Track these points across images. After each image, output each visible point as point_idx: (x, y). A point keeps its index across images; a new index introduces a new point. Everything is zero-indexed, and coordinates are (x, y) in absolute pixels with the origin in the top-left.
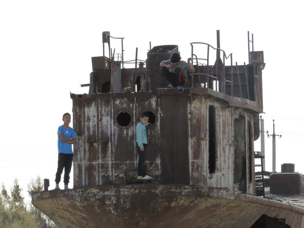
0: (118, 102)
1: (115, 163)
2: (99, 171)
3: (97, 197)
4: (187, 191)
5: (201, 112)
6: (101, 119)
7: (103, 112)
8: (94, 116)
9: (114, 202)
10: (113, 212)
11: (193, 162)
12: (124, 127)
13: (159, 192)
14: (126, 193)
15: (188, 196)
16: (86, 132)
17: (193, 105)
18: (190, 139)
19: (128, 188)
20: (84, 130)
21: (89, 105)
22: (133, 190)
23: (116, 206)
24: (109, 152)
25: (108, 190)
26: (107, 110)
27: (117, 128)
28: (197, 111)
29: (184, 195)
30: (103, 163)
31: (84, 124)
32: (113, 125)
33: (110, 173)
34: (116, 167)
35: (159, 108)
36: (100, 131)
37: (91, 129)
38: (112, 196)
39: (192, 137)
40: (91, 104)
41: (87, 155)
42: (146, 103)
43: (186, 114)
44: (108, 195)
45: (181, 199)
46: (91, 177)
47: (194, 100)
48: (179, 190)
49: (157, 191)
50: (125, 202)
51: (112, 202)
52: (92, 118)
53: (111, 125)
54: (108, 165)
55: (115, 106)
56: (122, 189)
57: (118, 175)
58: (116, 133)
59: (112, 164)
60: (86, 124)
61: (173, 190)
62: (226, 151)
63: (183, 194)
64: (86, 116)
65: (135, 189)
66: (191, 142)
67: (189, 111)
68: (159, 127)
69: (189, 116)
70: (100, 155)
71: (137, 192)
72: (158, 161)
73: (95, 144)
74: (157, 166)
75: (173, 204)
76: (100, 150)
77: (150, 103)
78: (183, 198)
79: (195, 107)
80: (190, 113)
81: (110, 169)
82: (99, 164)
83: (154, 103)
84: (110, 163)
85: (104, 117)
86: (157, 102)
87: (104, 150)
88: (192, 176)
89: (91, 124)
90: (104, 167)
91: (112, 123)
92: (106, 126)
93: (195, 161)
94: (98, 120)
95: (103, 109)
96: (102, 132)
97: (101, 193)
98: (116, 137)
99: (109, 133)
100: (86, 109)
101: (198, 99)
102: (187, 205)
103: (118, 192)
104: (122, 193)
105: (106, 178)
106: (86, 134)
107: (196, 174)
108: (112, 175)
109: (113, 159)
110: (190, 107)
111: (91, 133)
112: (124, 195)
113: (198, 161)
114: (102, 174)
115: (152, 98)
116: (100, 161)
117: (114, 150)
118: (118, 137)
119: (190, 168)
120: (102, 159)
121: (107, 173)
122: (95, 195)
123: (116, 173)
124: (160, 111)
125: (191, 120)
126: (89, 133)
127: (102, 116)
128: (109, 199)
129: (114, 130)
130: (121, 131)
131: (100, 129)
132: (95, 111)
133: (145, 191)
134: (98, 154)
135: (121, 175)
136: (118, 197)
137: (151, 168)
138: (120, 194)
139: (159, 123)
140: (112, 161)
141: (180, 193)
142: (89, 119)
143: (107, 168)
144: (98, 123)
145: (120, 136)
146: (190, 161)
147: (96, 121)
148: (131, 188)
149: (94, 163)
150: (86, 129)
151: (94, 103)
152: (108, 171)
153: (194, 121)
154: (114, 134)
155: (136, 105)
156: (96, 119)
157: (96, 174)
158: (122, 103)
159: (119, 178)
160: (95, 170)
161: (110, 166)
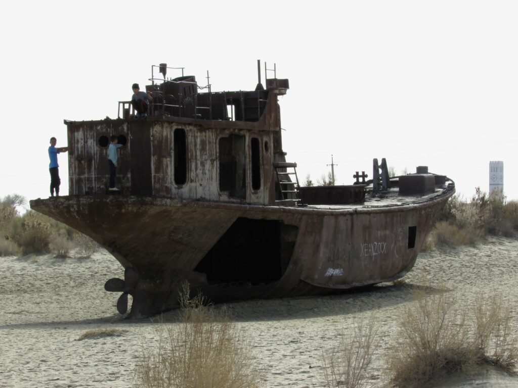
0: (99, 128)
1: (97, 177)
2: (85, 183)
3: (64, 205)
4: (132, 200)
5: (162, 135)
6: (87, 142)
7: (88, 136)
8: (82, 139)
9: (76, 209)
10: (77, 217)
11: (155, 176)
12: (104, 148)
13: (110, 201)
14: (84, 202)
15: (134, 204)
16: (76, 152)
17: (155, 129)
18: (152, 157)
19: (85, 198)
20: (75, 151)
21: (78, 130)
22: (89, 200)
23: (78, 212)
24: (93, 168)
25: (71, 200)
26: (91, 134)
27: (98, 149)
28: (158, 135)
29: (130, 204)
30: (89, 176)
31: (75, 146)
32: (95, 146)
33: (94, 185)
34: (98, 179)
35: (129, 132)
36: (86, 151)
37: (80, 150)
38: (75, 204)
39: (154, 156)
40: (79, 129)
41: (77, 170)
42: (120, 128)
43: (149, 137)
44: (71, 204)
45: (129, 207)
46: (80, 188)
47: (155, 126)
48: (125, 200)
49: (108, 200)
50: (83, 209)
51: (75, 209)
52: (80, 140)
53: (94, 146)
54: (92, 178)
55: (97, 131)
56: (81, 199)
57: (100, 187)
58: (98, 152)
59: (95, 177)
60: (76, 145)
61: (121, 199)
62: (206, 165)
63: (129, 202)
64: (76, 139)
65: (91, 199)
66: (153, 159)
67: (151, 134)
68: (129, 148)
69: (152, 138)
70: (86, 170)
71: (92, 201)
72: (129, 175)
73: (83, 162)
74: (128, 178)
75: (123, 211)
76: (86, 166)
77: (123, 129)
78: (130, 206)
79: (156, 131)
80: (152, 136)
81: (94, 182)
82: (85, 178)
83: (125, 128)
84: (93, 176)
85: (89, 140)
86: (128, 127)
87: (89, 167)
88: (154, 187)
89: (80, 145)
90: (89, 180)
91: (95, 144)
92: (90, 147)
93: (156, 175)
94: (84, 142)
95: (88, 133)
96: (87, 151)
97: (67, 202)
98: (98, 156)
99: (93, 152)
100: (76, 134)
101: (159, 124)
102: (135, 211)
103: (78, 201)
104: (81, 202)
105: (91, 188)
106: (76, 154)
107: (157, 186)
108: (95, 187)
109: (96, 174)
110: (153, 131)
111: (80, 152)
112: (83, 204)
113: (159, 175)
114: (88, 186)
115: (124, 124)
116: (86, 175)
117: (96, 166)
118: (99, 156)
119: (153, 180)
120: (88, 173)
121: (91, 185)
122: (62, 204)
123: (98, 184)
124: (130, 135)
125: (153, 141)
126: (78, 153)
127: (87, 139)
128: (73, 207)
129: (96, 150)
130: (101, 151)
131: (86, 150)
132: (83, 135)
133: (99, 200)
134: (85, 169)
135: (102, 187)
136: (79, 205)
137: (124, 181)
138: (80, 203)
139: (129, 145)
140: (95, 175)
141: (127, 202)
142: (78, 141)
143: (92, 181)
144: (84, 144)
145: (101, 154)
146: (153, 175)
147: (83, 142)
148: (88, 198)
149: (82, 177)
150: (76, 149)
151: (81, 129)
152: (92, 183)
153: (156, 142)
154: (97, 153)
155: (112, 131)
156: (83, 141)
157: (83, 185)
158: (102, 128)
159: (101, 189)
160: (83, 182)
161: (93, 179)
